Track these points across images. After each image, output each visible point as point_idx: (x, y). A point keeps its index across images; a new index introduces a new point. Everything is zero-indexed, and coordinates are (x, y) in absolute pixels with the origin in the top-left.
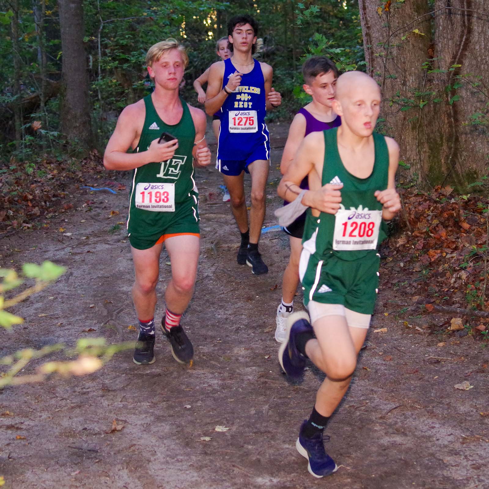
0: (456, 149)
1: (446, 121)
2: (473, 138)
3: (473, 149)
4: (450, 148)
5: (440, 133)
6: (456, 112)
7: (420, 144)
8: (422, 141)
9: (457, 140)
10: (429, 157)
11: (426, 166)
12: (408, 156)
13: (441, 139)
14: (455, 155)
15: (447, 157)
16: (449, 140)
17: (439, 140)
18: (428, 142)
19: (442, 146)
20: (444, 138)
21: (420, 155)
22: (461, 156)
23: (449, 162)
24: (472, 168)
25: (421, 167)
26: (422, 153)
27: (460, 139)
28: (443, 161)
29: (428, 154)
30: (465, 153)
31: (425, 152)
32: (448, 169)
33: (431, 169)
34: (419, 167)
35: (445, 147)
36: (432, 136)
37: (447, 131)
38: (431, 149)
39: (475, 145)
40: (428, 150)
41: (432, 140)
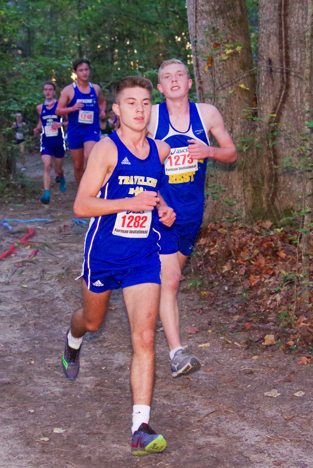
0: (276, 189)
1: (267, 164)
2: (290, 179)
3: (290, 188)
4: (270, 188)
5: (262, 175)
6: (275, 157)
7: (245, 184)
8: (246, 181)
9: (276, 180)
10: (252, 195)
11: (250, 204)
12: (234, 194)
13: (263, 179)
14: (275, 194)
15: (268, 195)
16: (269, 181)
17: (260, 180)
18: (251, 182)
19: (263, 185)
20: (265, 179)
21: (244, 193)
22: (280, 194)
23: (269, 199)
24: (290, 205)
25: (246, 204)
26: (246, 192)
27: (279, 180)
28: (264, 199)
29: (251, 192)
30: (283, 192)
31: (249, 191)
32: (268, 205)
33: (254, 206)
34: (243, 203)
35: (266, 187)
36: (254, 176)
37: (268, 172)
38: (254, 188)
39: (292, 186)
40: (251, 190)
41: (254, 180)
